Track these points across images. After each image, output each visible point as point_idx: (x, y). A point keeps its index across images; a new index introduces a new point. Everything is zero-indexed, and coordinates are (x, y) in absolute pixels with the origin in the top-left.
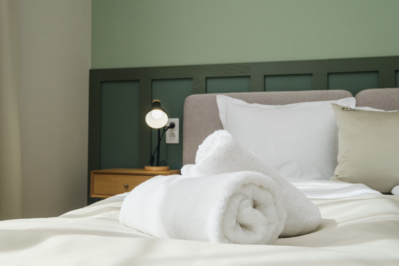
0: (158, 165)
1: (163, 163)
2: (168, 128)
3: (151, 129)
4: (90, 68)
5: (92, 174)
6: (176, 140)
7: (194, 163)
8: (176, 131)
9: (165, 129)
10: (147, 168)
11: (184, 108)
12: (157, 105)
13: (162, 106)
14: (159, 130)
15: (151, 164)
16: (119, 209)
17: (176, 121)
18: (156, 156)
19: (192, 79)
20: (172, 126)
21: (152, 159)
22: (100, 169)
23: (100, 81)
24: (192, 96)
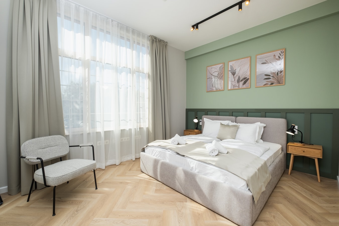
1: (198, 129)
3: (194, 123)
6: (201, 124)
8: (201, 122)
9: (199, 122)
11: (202, 118)
12: (196, 118)
15: (196, 129)
17: (201, 120)
18: (197, 127)
19: (205, 111)
23: (188, 111)
24: (204, 116)
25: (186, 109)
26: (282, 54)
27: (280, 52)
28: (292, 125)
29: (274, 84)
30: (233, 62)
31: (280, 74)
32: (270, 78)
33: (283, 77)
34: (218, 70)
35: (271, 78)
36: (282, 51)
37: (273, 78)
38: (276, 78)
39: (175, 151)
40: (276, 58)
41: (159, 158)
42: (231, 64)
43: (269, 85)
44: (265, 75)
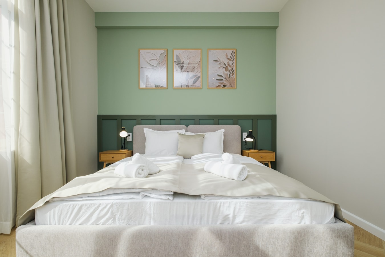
0: (124, 149)
1: (126, 148)
2: (128, 136)
3: (122, 137)
4: (98, 114)
5: (100, 153)
6: (131, 140)
7: (132, 160)
8: (131, 137)
9: (127, 137)
10: (121, 150)
11: (133, 130)
12: (123, 129)
13: (125, 130)
14: (124, 138)
15: (122, 149)
16: (114, 169)
17: (131, 134)
18: (123, 146)
19: (136, 119)
20: (129, 135)
21: (122, 147)
22: (102, 151)
23: (102, 119)
24: (136, 126)
25: (98, 116)
26: (233, 55)
27: (231, 51)
28: (250, 130)
29: (226, 87)
30: (181, 52)
31: (232, 76)
32: (222, 80)
33: (234, 80)
34: (158, 58)
35: (224, 79)
36: (233, 51)
37: (225, 79)
38: (228, 80)
39: (170, 191)
40: (228, 58)
41: (118, 224)
42: (176, 53)
43: (221, 88)
44: (217, 75)
